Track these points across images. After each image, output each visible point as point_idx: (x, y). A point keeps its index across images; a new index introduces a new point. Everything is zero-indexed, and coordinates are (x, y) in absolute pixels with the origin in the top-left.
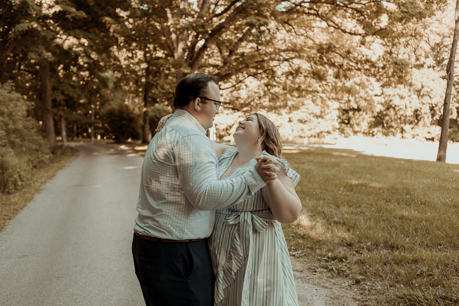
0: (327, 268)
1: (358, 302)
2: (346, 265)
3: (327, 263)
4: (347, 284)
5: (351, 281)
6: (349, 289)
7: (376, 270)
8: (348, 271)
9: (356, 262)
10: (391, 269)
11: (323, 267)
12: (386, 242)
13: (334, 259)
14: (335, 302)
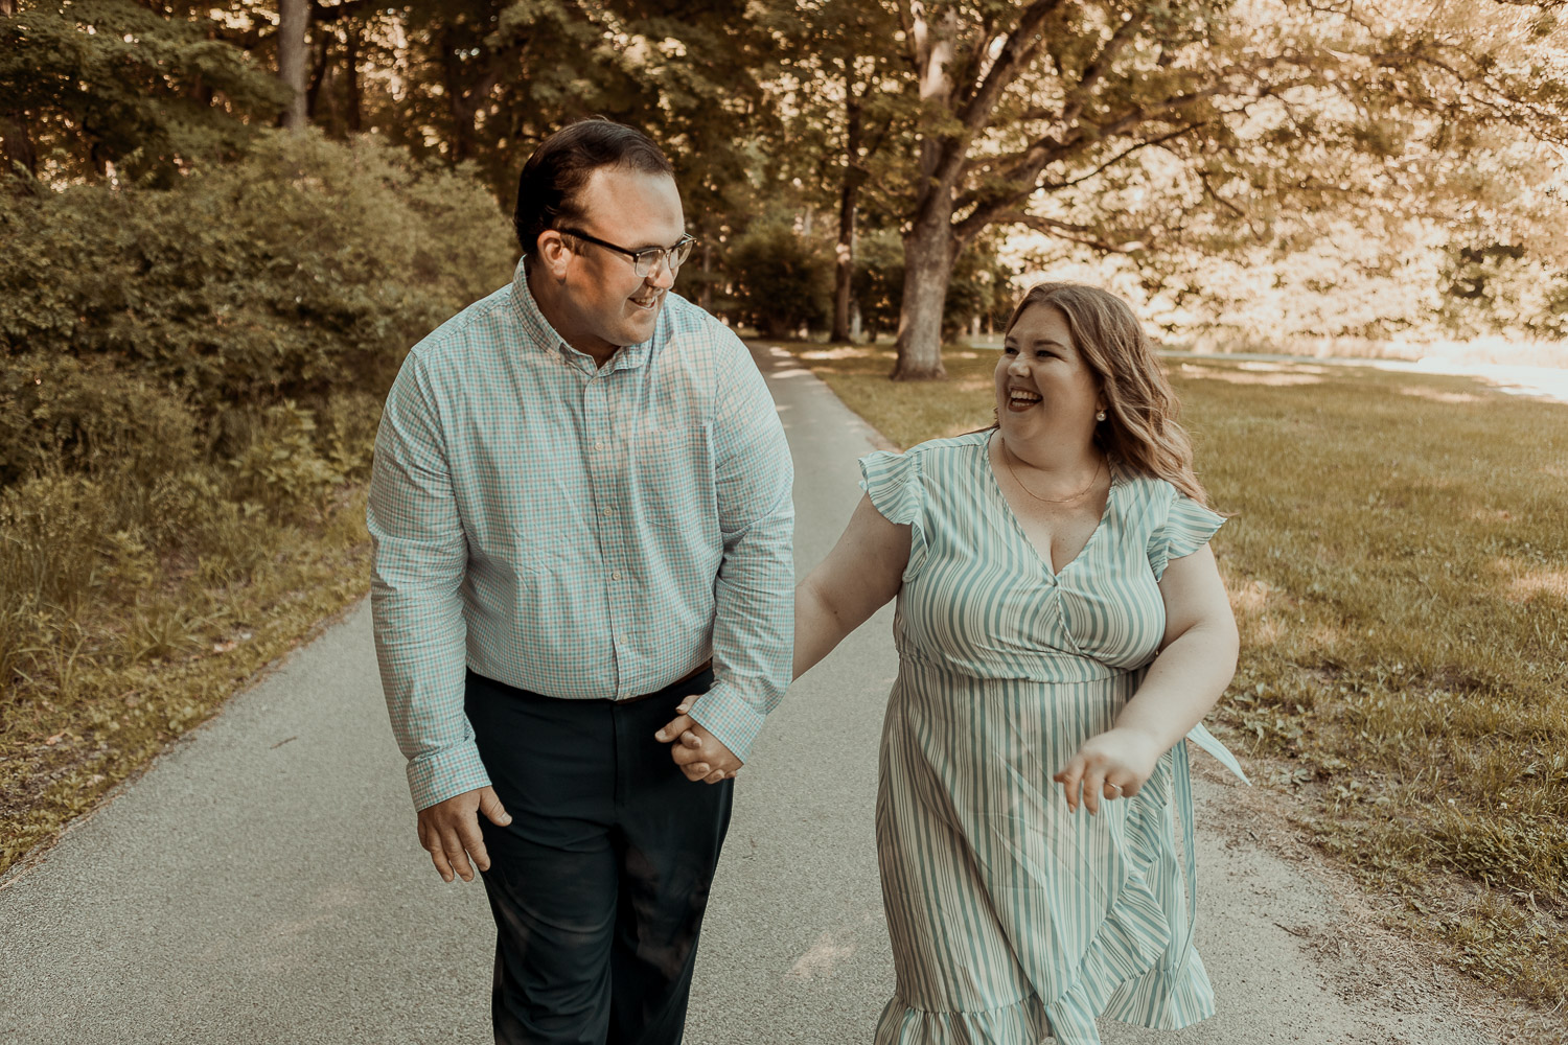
0: (1239, 726)
1: (1299, 833)
2: (1301, 725)
3: (1242, 713)
4: (1286, 778)
5: (1304, 771)
6: (1290, 792)
7: (1391, 746)
8: (1300, 742)
9: (1336, 718)
10: (1442, 749)
11: (1228, 722)
12: (1453, 669)
13: (1270, 702)
14: (1228, 825)
